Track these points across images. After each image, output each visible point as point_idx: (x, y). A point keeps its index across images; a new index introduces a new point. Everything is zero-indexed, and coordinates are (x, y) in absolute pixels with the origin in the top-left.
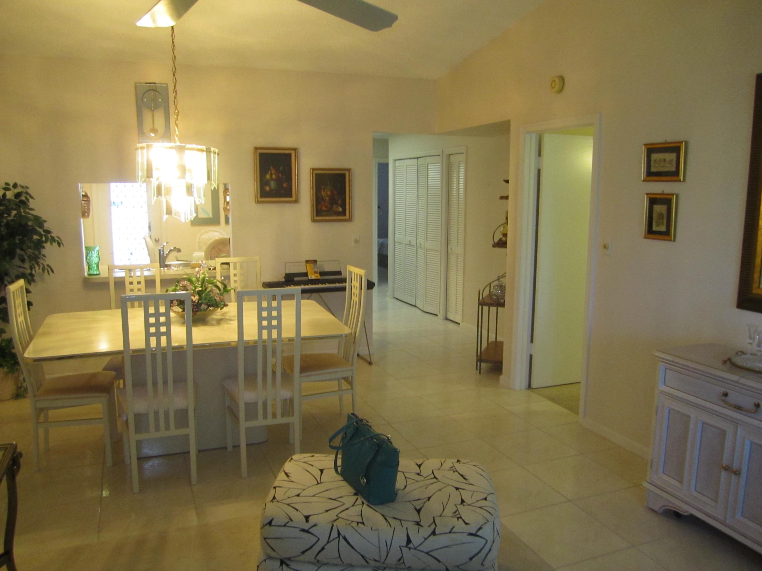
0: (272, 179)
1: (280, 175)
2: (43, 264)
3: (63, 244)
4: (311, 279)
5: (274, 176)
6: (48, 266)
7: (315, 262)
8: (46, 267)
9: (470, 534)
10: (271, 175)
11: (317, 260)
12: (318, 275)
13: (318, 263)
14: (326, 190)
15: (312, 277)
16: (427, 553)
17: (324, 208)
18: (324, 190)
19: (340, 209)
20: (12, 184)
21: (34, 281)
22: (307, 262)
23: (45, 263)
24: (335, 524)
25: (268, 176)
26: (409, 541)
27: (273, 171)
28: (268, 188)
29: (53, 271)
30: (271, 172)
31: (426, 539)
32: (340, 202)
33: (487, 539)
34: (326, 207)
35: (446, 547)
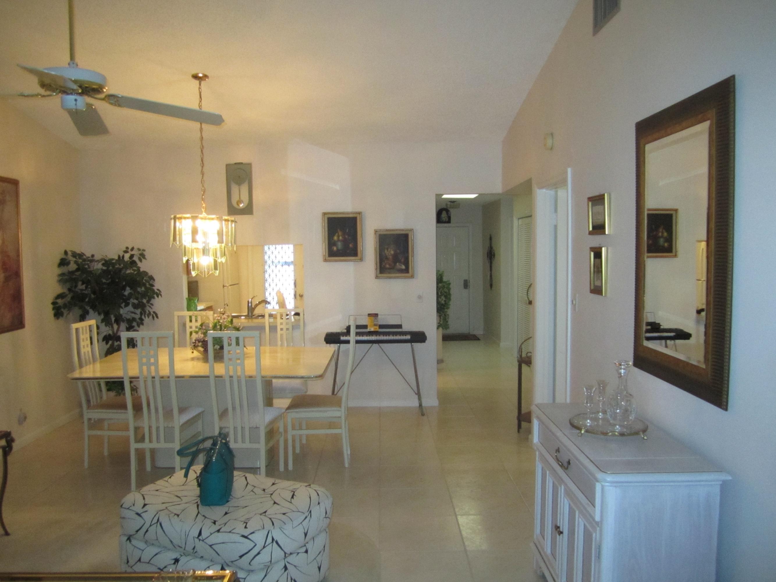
0: (339, 240)
1: (346, 237)
2: (149, 311)
3: (161, 295)
4: (370, 330)
5: (341, 238)
6: (154, 312)
7: (376, 315)
8: (152, 313)
9: (243, 536)
10: (338, 236)
11: (379, 314)
12: (378, 327)
13: (379, 316)
14: (389, 250)
15: (371, 329)
16: (211, 546)
17: (388, 266)
18: (387, 249)
19: (403, 267)
20: (130, 248)
21: (143, 324)
22: (369, 315)
23: (151, 311)
24: (159, 512)
25: (335, 238)
26: (200, 534)
27: (340, 233)
28: (335, 248)
29: (157, 317)
30: (338, 234)
31: (211, 534)
32: (403, 260)
33: (257, 543)
34: (389, 264)
35: (223, 543)
